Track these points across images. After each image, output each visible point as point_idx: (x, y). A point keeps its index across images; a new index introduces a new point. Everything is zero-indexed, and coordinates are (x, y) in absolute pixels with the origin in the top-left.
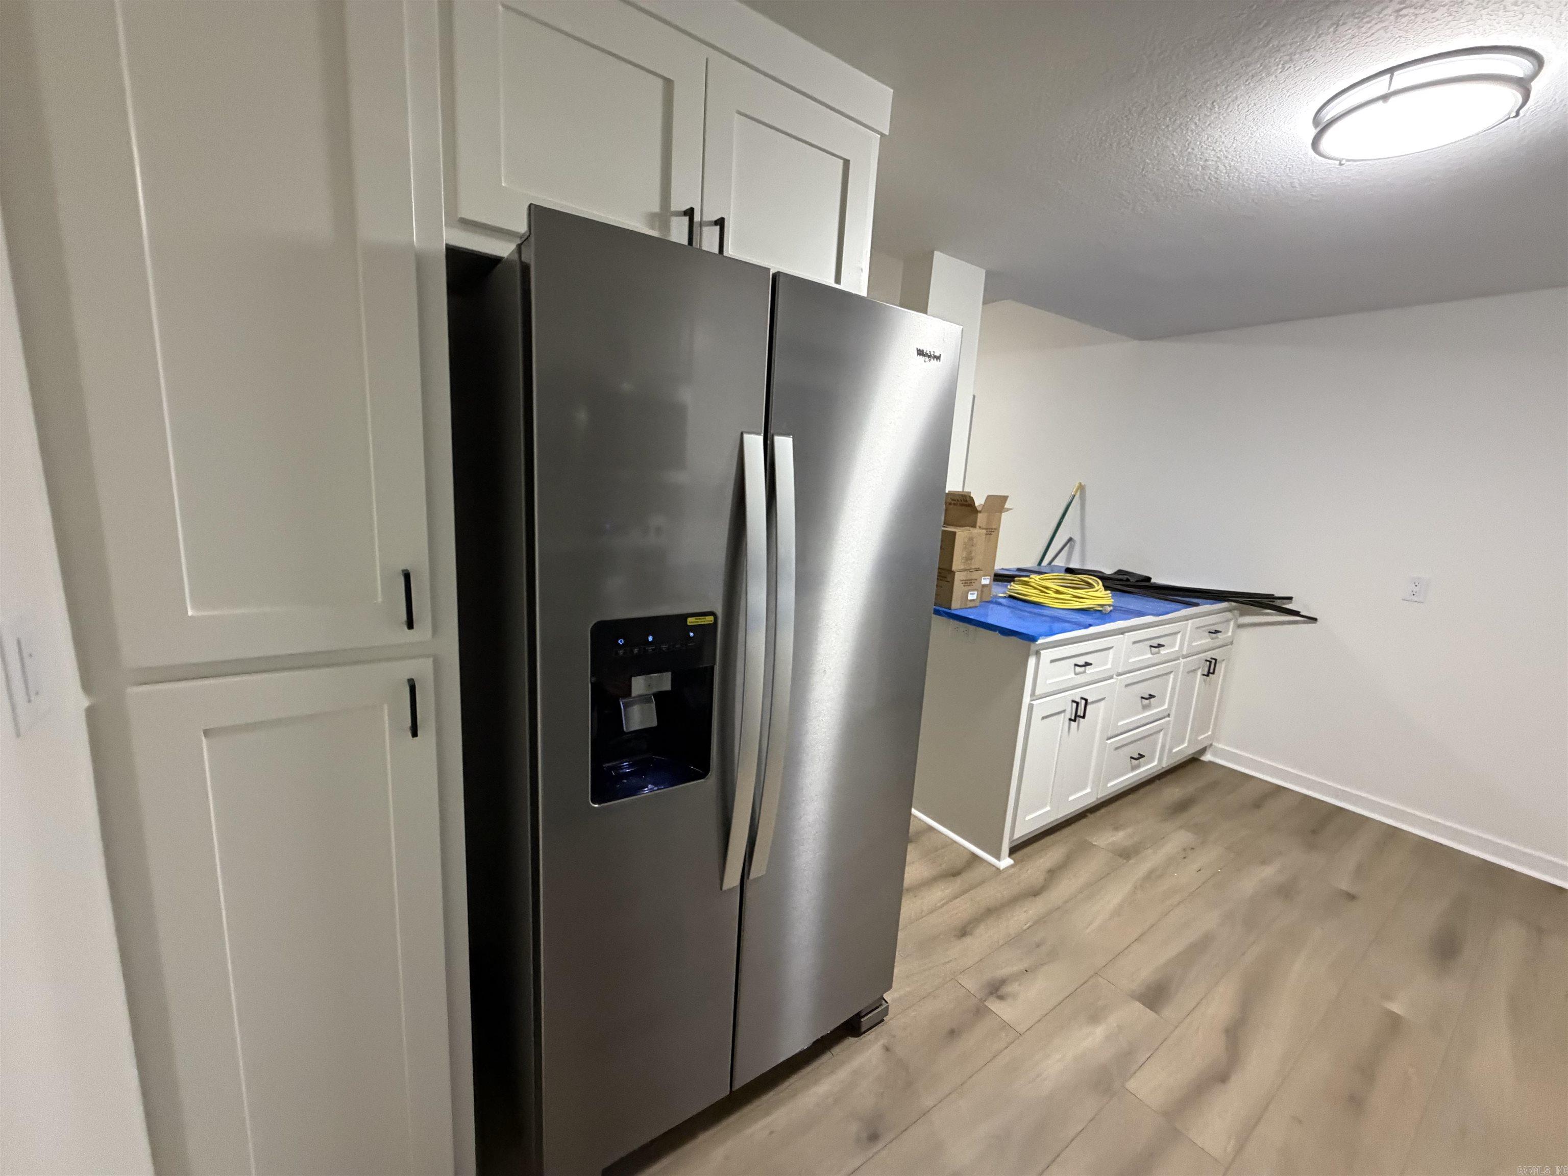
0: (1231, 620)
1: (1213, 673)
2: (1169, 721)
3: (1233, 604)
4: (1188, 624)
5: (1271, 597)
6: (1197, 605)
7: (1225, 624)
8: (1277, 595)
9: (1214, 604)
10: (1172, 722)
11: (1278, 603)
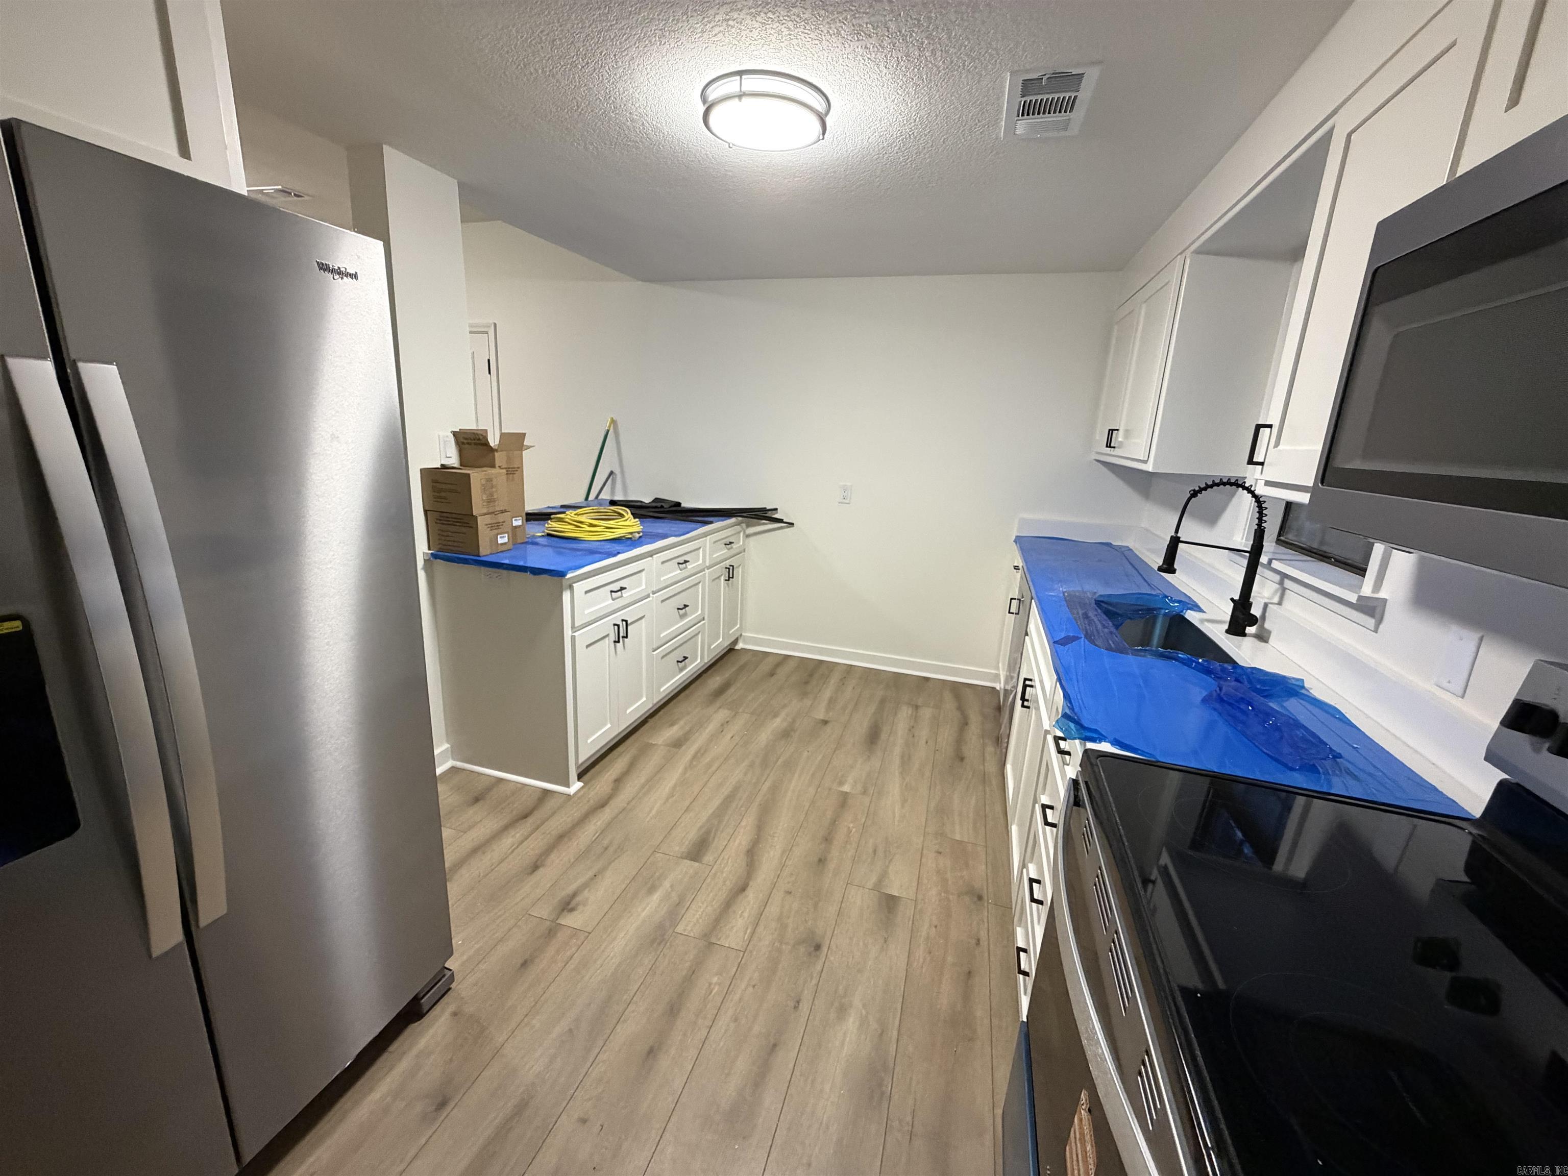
0: (741, 531)
1: (733, 578)
2: (704, 623)
3: (740, 519)
4: (706, 540)
5: (764, 510)
6: (711, 523)
7: (736, 536)
8: (768, 508)
9: (725, 520)
10: (706, 624)
11: (769, 514)
